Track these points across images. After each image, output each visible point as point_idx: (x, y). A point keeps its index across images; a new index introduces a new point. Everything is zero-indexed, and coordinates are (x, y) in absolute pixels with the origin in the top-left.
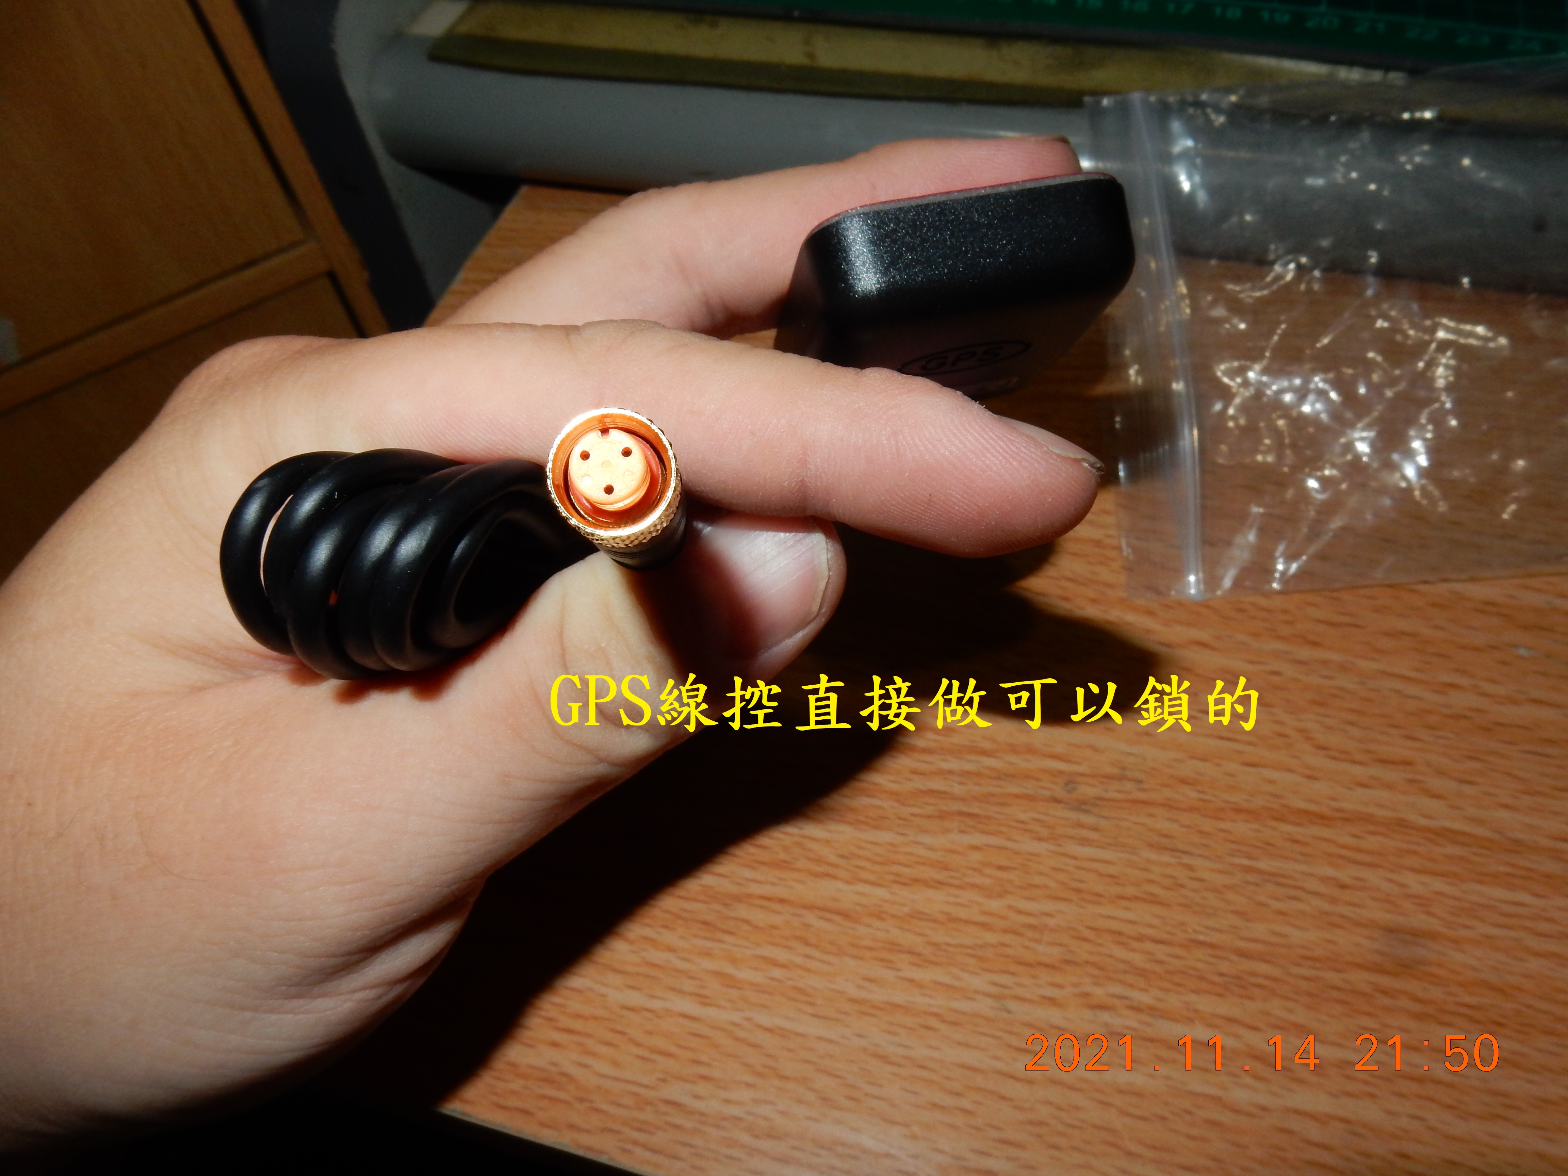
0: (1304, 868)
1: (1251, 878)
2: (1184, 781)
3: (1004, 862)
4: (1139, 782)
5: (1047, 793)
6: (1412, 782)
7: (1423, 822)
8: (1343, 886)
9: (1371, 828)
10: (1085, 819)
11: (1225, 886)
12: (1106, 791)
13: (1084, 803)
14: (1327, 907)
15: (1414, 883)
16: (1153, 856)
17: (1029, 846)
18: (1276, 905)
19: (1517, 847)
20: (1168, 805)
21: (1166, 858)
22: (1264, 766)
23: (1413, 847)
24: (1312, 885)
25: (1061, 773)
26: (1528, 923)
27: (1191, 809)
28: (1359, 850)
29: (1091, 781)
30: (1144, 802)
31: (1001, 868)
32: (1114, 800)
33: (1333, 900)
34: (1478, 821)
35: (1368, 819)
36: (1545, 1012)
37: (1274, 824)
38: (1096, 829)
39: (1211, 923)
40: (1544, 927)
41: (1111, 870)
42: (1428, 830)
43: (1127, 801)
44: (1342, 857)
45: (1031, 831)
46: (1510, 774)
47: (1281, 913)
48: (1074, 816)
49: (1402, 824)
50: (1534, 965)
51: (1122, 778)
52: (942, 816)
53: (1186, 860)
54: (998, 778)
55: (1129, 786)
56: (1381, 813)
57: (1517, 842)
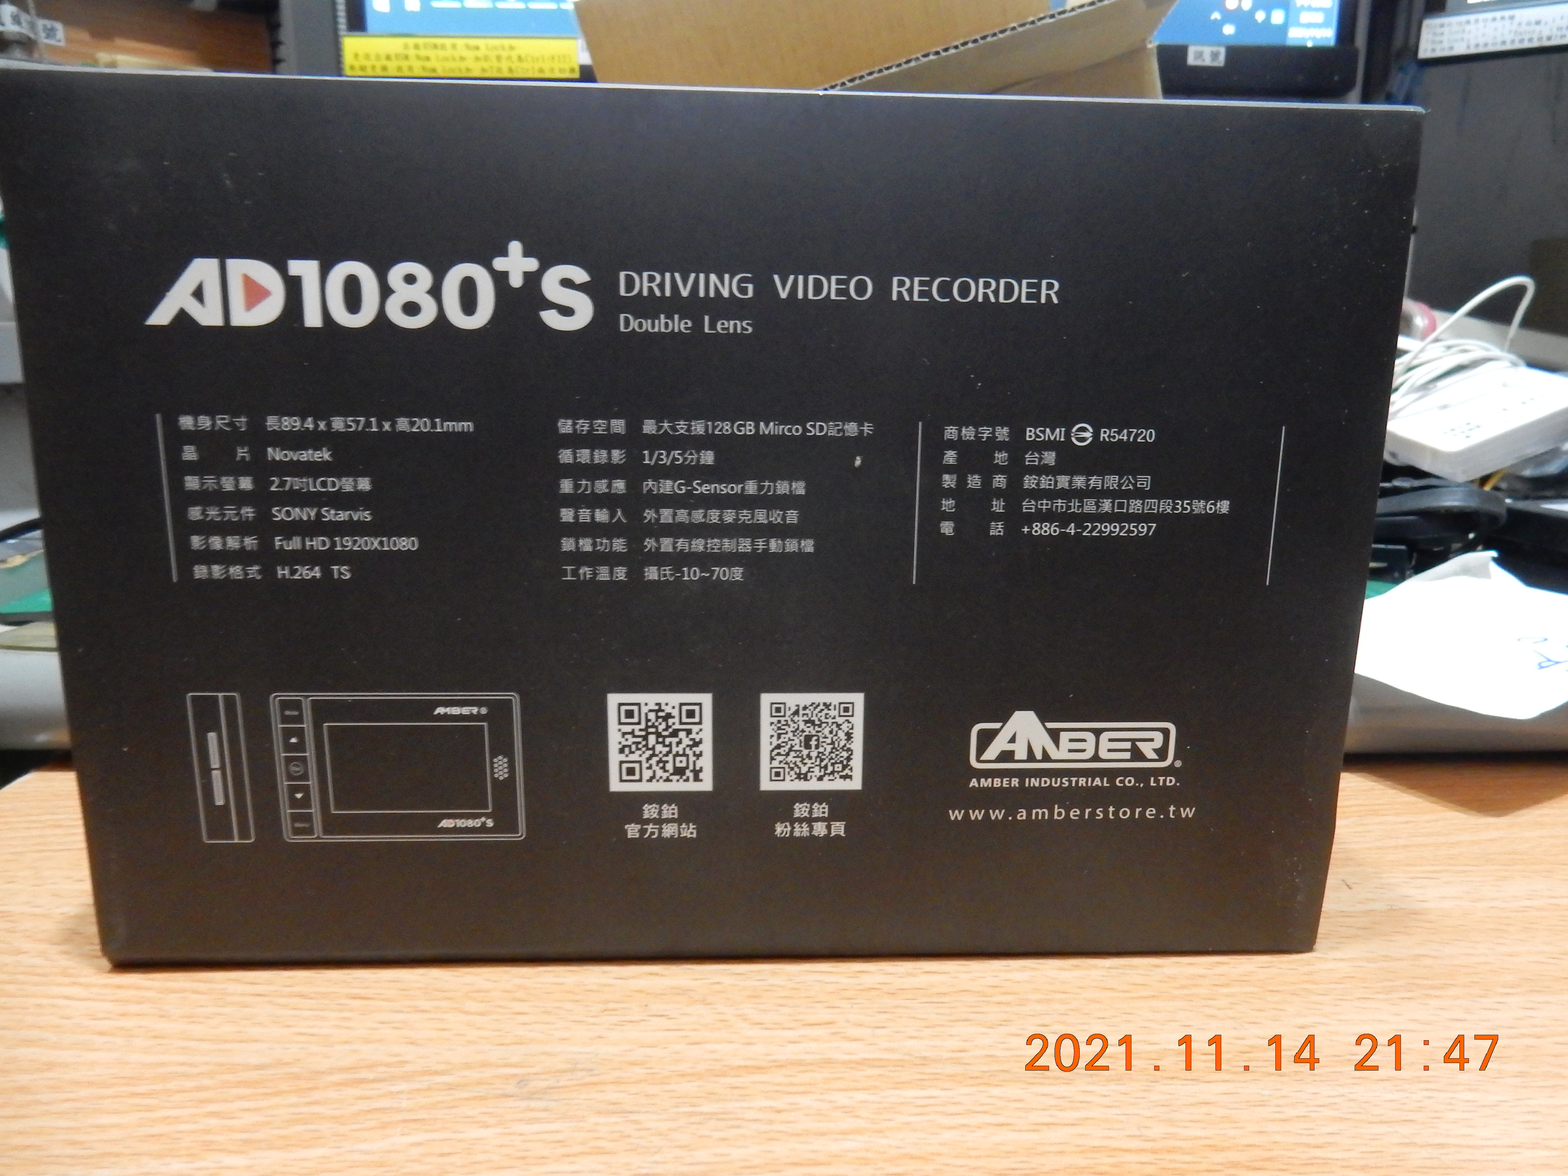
0: (744, 1104)
1: (693, 1119)
2: (633, 1064)
3: (446, 1150)
4: (591, 1070)
5: (499, 1092)
6: (834, 1033)
7: (847, 1058)
8: (779, 1111)
9: (802, 1068)
10: (534, 1104)
11: (670, 1130)
12: (558, 1081)
13: (534, 1093)
14: (764, 1127)
15: (842, 1099)
16: (602, 1120)
17: (474, 1133)
18: (718, 1135)
19: (925, 1061)
20: (617, 1082)
21: (614, 1119)
22: (706, 1043)
23: (838, 1075)
24: (751, 1115)
25: (514, 1075)
26: (940, 1109)
27: (639, 1082)
28: (792, 1084)
29: (542, 1077)
30: (595, 1084)
31: (442, 1155)
32: (566, 1087)
33: (771, 1122)
34: (891, 1050)
35: (800, 1063)
36: (962, 1166)
37: (716, 1079)
38: (545, 1110)
39: (657, 1158)
40: (952, 1109)
41: (559, 1137)
42: (850, 1062)
43: (578, 1085)
44: (777, 1091)
45: (477, 1122)
46: (914, 1018)
47: (724, 1139)
48: (524, 1104)
49: (828, 1062)
50: (947, 1135)
51: (573, 1070)
52: (384, 1126)
53: (634, 1117)
54: (450, 1089)
55: (580, 1074)
56: (808, 1058)
57: (925, 1058)
